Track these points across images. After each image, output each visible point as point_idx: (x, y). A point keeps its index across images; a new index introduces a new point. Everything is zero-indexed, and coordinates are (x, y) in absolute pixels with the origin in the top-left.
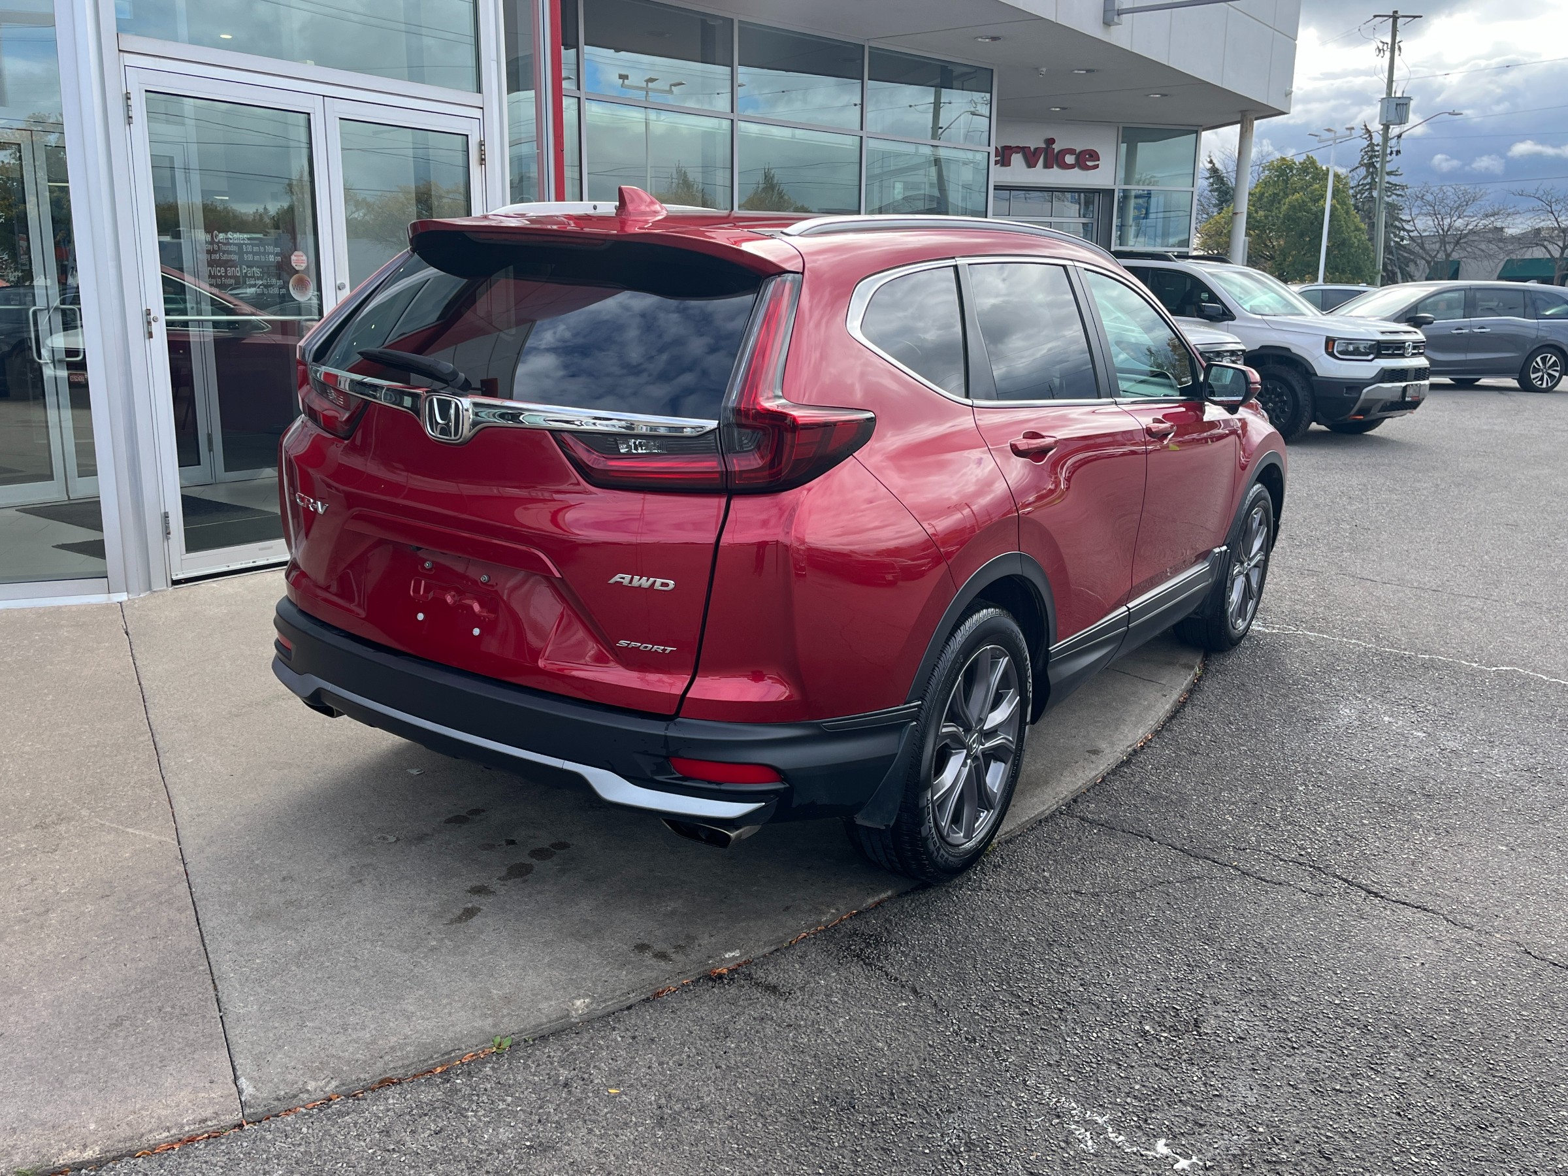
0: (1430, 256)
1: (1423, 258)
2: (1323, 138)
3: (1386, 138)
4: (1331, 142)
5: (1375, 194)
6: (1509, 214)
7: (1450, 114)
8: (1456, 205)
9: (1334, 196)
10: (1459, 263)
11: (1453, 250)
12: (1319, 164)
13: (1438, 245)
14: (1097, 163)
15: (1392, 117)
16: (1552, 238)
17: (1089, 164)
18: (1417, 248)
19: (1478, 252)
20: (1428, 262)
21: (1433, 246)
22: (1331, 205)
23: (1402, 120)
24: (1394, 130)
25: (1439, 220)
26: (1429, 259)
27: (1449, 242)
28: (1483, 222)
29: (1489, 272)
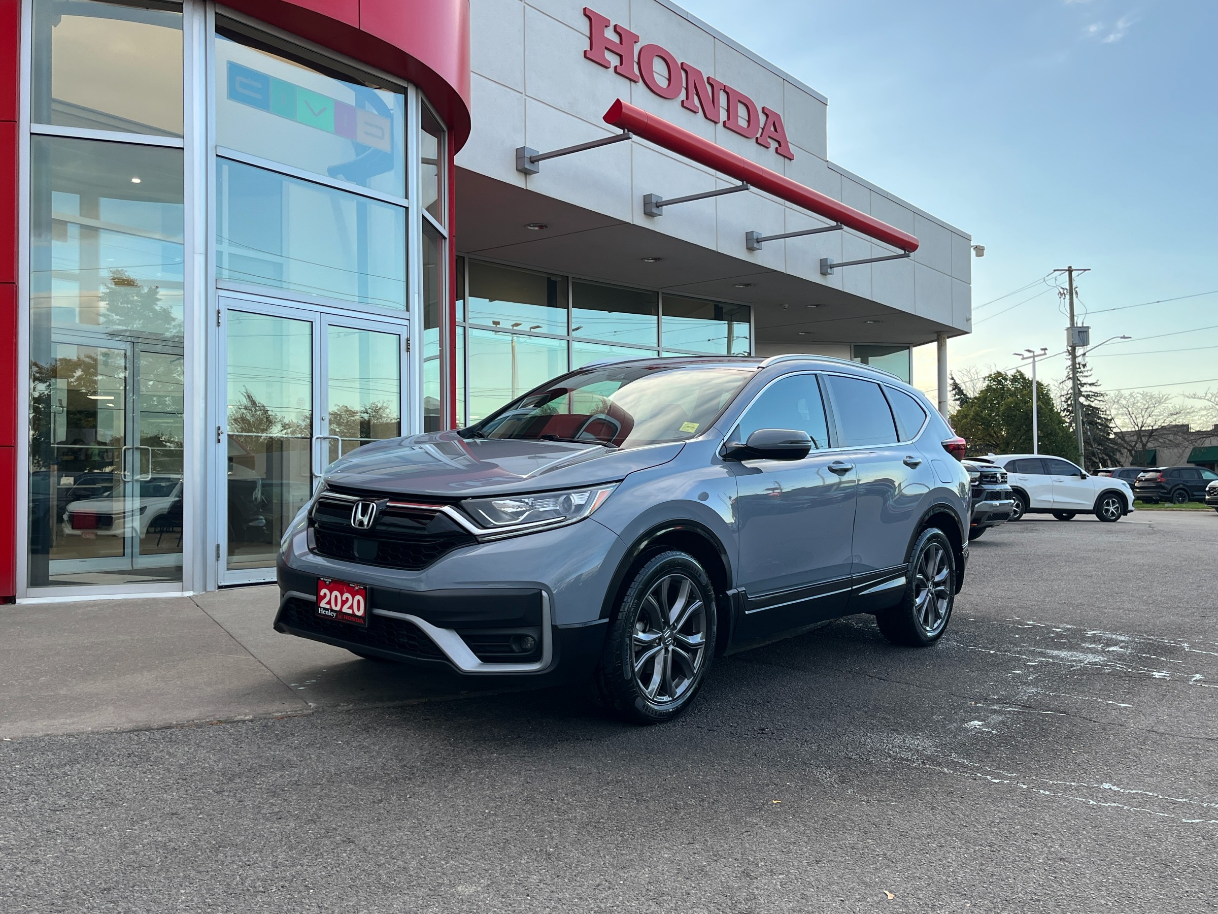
0: (1130, 446)
1: (1126, 448)
2: (1025, 356)
3: (1074, 357)
4: (1032, 359)
5: (1082, 400)
6: (1188, 414)
7: (1122, 338)
8: (1146, 407)
9: (1038, 399)
10: (1155, 451)
11: (1148, 442)
12: (1025, 376)
13: (1135, 438)
15: (1076, 342)
18: (1119, 441)
19: (1167, 442)
20: (1129, 450)
21: (1132, 438)
22: (1037, 406)
23: (1085, 342)
24: (1080, 351)
25: (1134, 418)
26: (1129, 448)
27: (1143, 436)
28: (1168, 419)
29: (1179, 457)
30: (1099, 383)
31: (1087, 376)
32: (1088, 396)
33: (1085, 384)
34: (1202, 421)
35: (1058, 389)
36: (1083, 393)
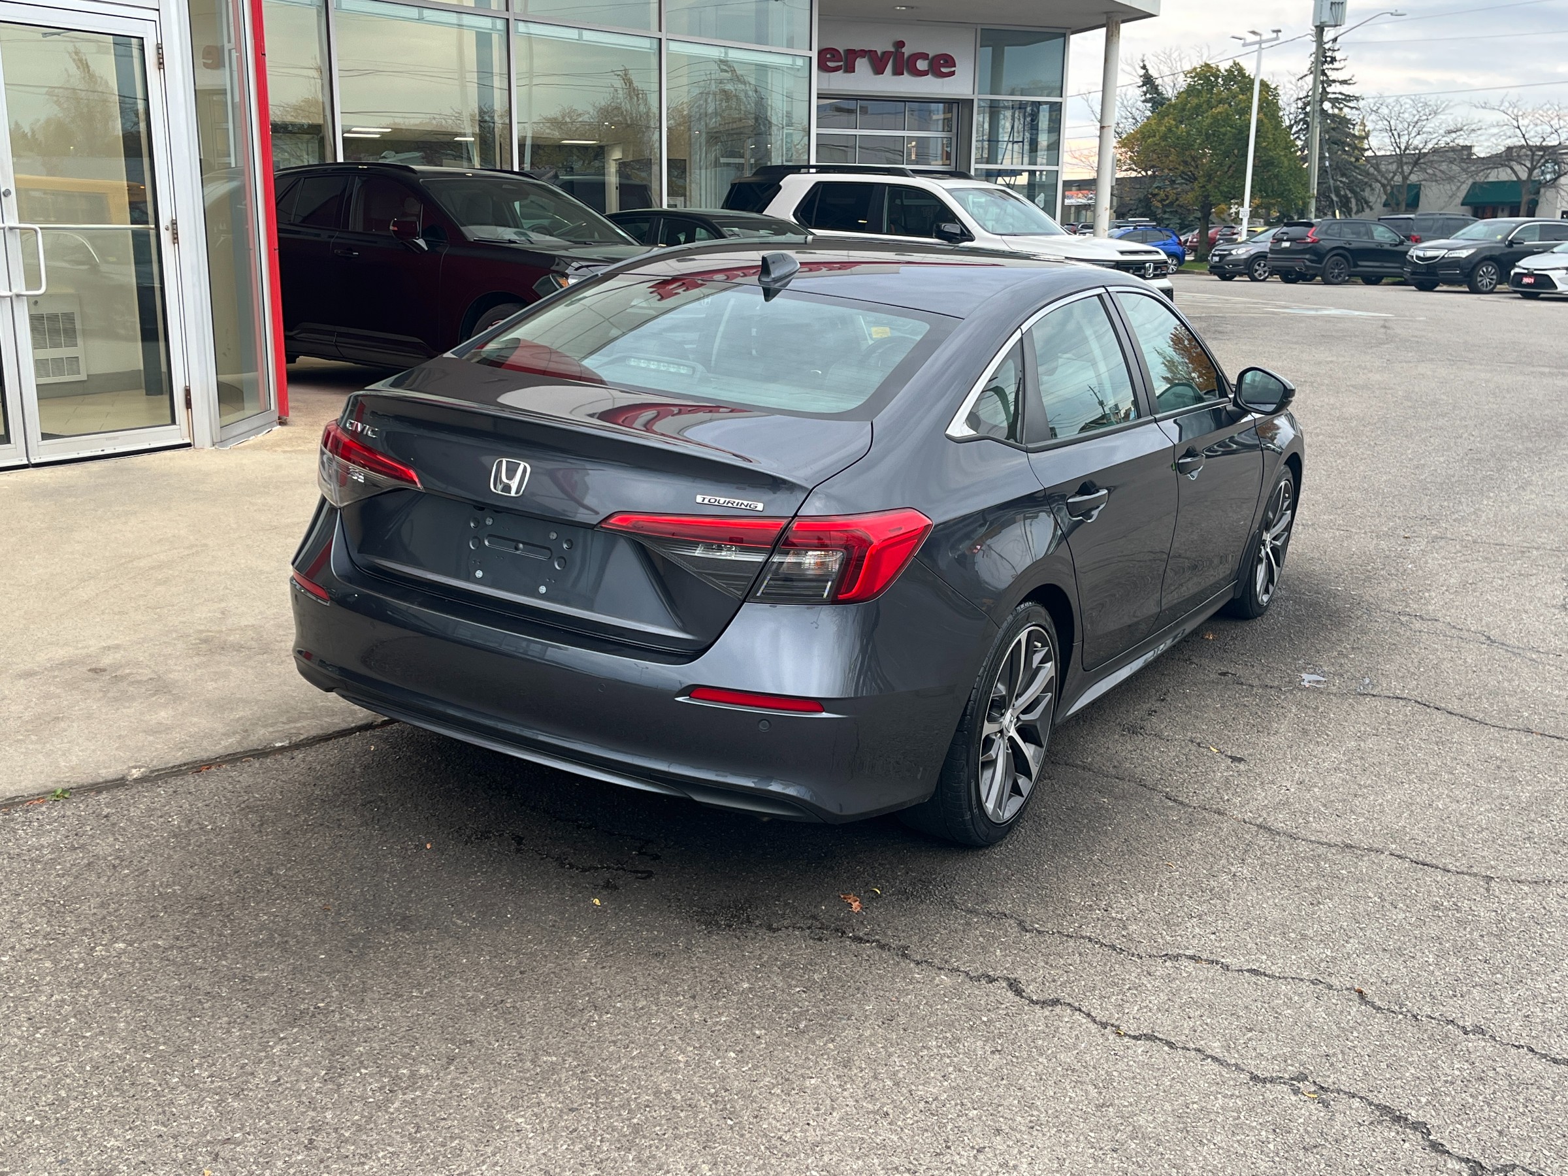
0: (1386, 178)
1: (1380, 182)
2: (1248, 41)
3: (1321, 42)
4: (1257, 46)
5: (1327, 106)
6: (1473, 130)
7: (1392, 14)
8: (1415, 119)
9: (1260, 108)
10: (1420, 186)
11: (1411, 173)
12: (1245, 72)
13: (1394, 167)
14: (953, 69)
15: (1326, 17)
16: (1519, 156)
18: (1372, 170)
19: (1437, 172)
20: (1383, 186)
22: (1258, 121)
23: (1338, 20)
24: (1329, 34)
25: (1396, 137)
26: (1385, 182)
27: (1406, 163)
28: (1444, 139)
29: (1451, 197)
30: (1354, 80)
31: (1337, 69)
32: (1337, 98)
33: (1334, 81)
34: (1490, 144)
35: (1294, 88)
36: (1330, 96)
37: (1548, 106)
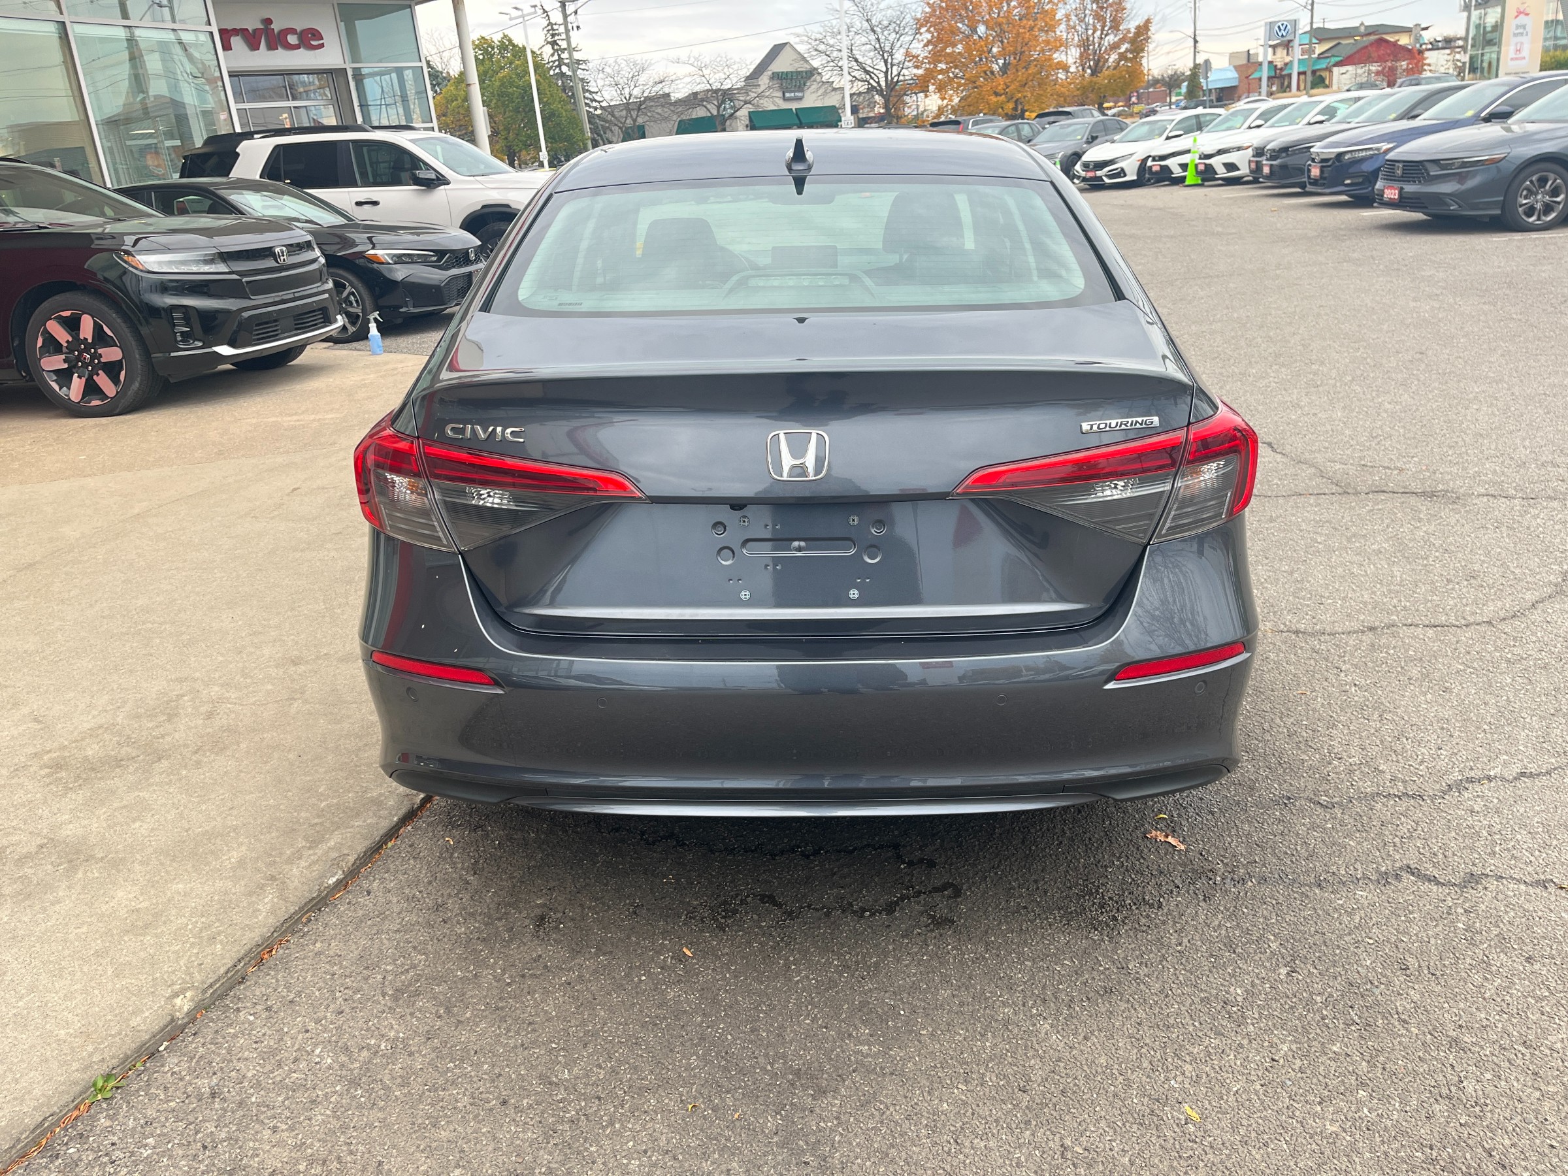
0: (621, 122)
1: (616, 125)
2: (512, 16)
3: (565, 16)
4: (521, 20)
5: (564, 69)
8: (630, 76)
10: (644, 124)
11: (637, 116)
12: (515, 42)
13: (624, 113)
14: (321, 42)
17: (314, 43)
18: (610, 116)
19: (657, 116)
20: (620, 128)
21: (621, 113)
25: (621, 90)
26: (619, 124)
27: (632, 108)
32: (571, 63)
36: (566, 61)
37: (719, 59)
